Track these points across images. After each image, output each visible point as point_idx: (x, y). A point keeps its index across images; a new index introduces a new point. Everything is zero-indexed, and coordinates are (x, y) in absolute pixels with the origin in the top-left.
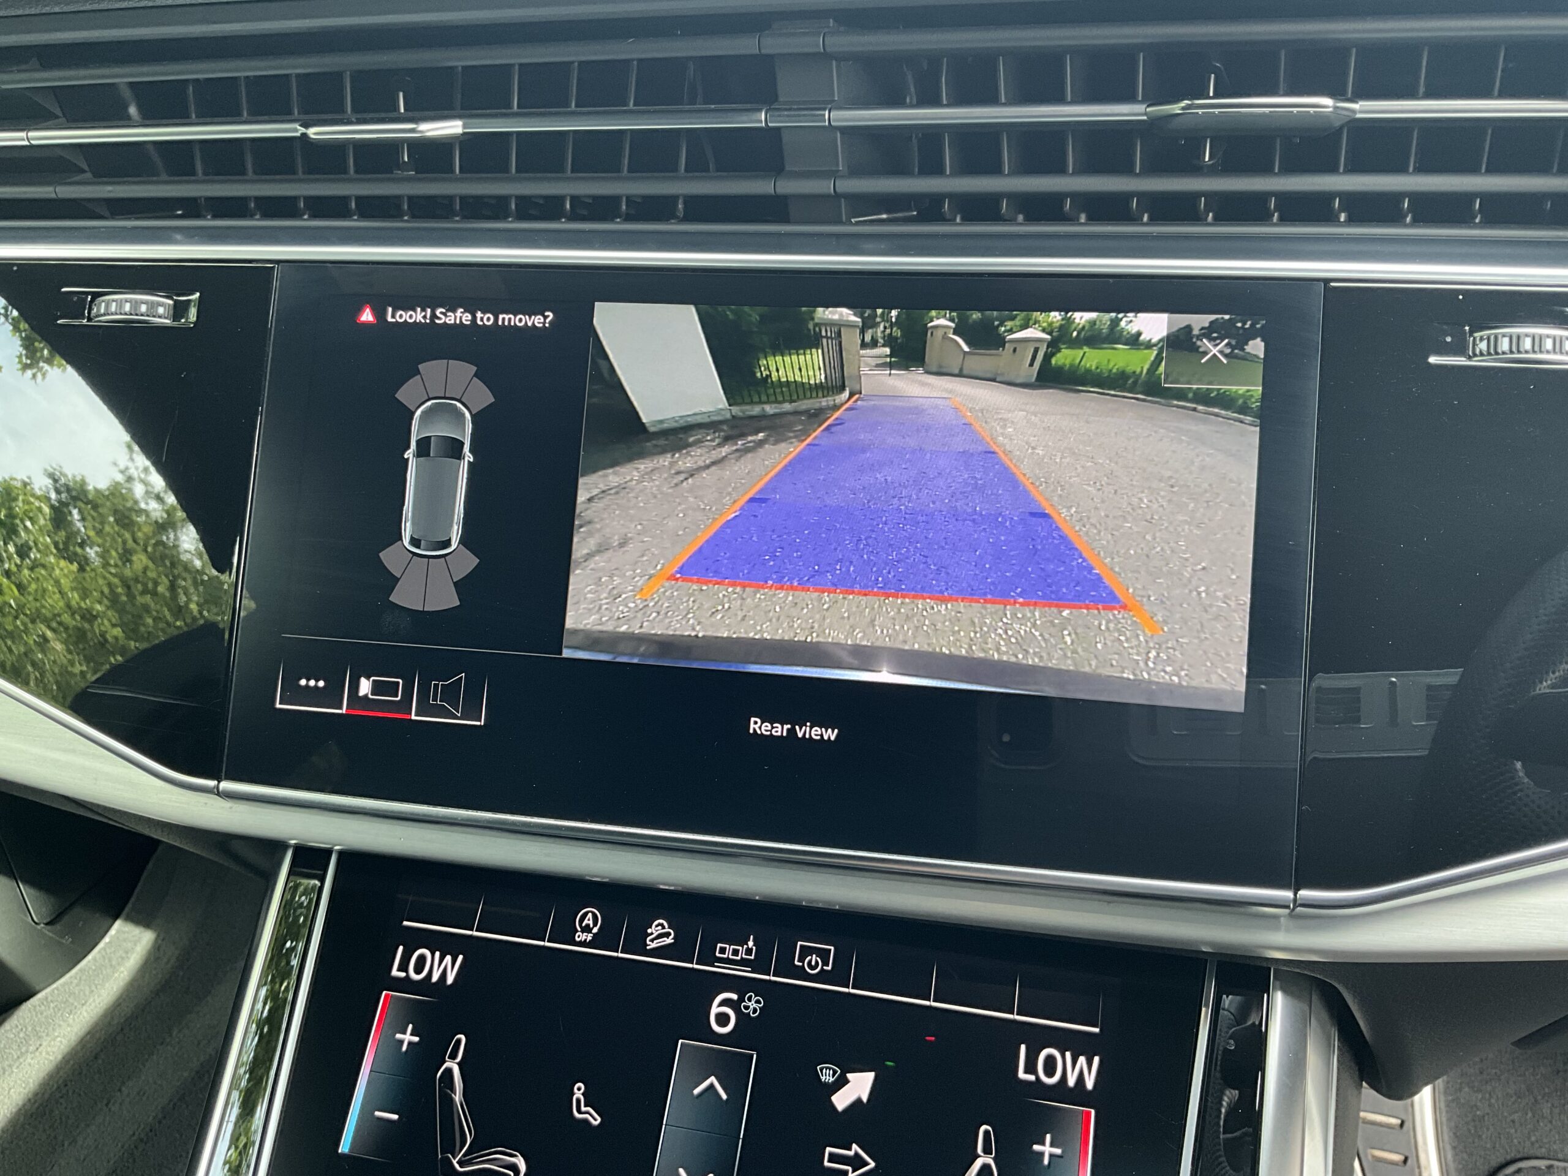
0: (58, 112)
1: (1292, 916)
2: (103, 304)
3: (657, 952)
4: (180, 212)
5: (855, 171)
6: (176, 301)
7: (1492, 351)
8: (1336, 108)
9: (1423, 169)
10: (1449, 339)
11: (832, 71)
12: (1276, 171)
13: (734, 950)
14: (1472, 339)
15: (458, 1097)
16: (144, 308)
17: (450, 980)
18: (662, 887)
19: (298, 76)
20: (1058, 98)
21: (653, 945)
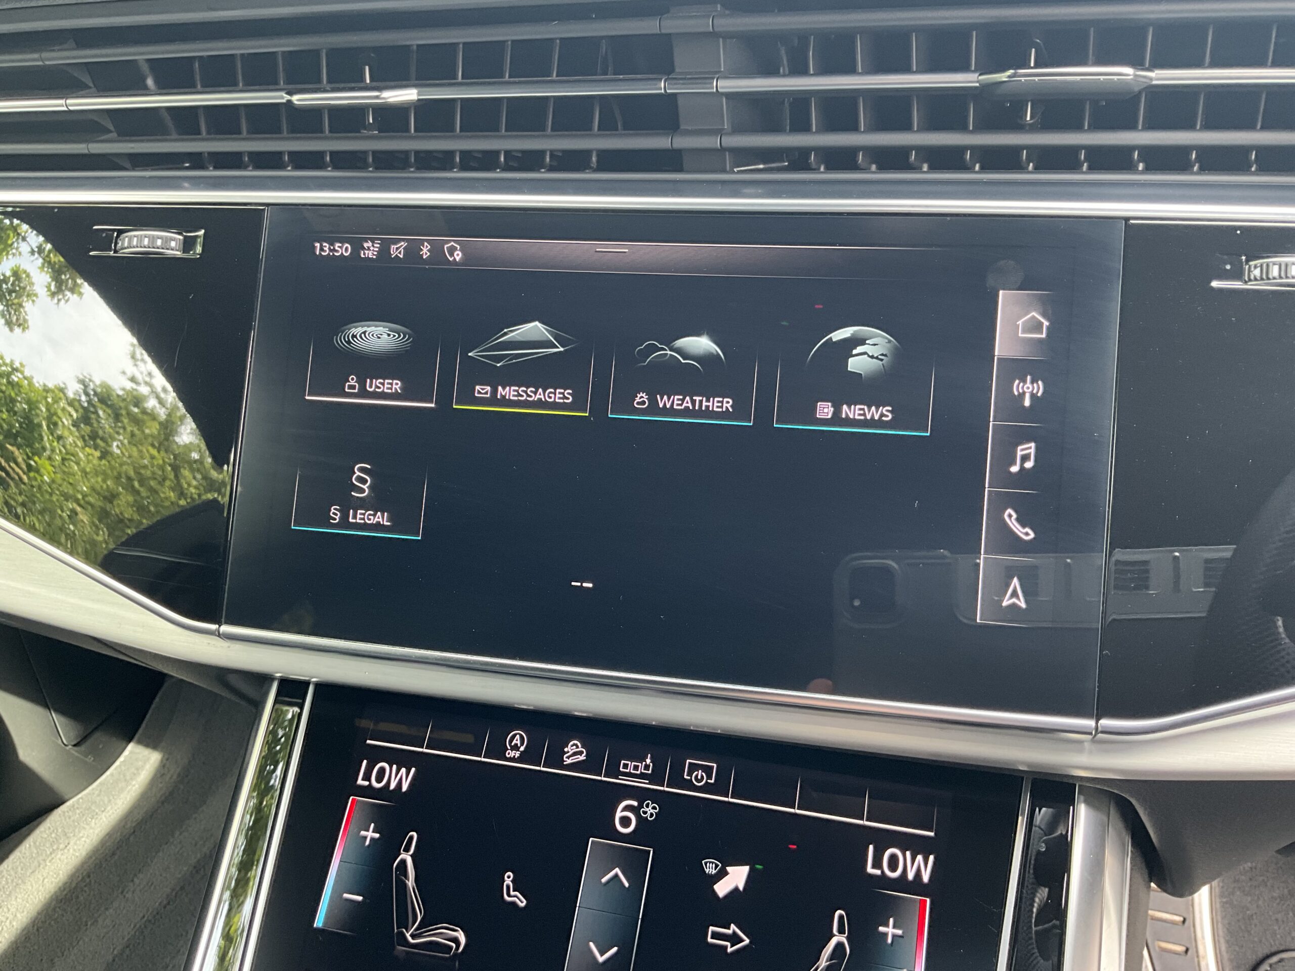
0: (91, 85)
1: (1093, 741)
2: (127, 239)
3: (573, 767)
4: (187, 165)
5: (738, 129)
6: (185, 237)
7: (1264, 277)
8: (1136, 76)
9: (1209, 126)
10: (1228, 267)
11: (719, 46)
12: (1086, 128)
13: (634, 766)
14: (1247, 266)
15: (411, 883)
16: (159, 242)
17: (405, 788)
18: (576, 713)
19: (284, 52)
20: (906, 69)
21: (569, 761)
